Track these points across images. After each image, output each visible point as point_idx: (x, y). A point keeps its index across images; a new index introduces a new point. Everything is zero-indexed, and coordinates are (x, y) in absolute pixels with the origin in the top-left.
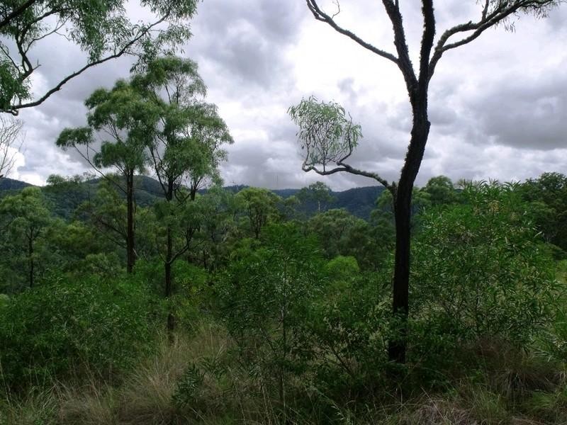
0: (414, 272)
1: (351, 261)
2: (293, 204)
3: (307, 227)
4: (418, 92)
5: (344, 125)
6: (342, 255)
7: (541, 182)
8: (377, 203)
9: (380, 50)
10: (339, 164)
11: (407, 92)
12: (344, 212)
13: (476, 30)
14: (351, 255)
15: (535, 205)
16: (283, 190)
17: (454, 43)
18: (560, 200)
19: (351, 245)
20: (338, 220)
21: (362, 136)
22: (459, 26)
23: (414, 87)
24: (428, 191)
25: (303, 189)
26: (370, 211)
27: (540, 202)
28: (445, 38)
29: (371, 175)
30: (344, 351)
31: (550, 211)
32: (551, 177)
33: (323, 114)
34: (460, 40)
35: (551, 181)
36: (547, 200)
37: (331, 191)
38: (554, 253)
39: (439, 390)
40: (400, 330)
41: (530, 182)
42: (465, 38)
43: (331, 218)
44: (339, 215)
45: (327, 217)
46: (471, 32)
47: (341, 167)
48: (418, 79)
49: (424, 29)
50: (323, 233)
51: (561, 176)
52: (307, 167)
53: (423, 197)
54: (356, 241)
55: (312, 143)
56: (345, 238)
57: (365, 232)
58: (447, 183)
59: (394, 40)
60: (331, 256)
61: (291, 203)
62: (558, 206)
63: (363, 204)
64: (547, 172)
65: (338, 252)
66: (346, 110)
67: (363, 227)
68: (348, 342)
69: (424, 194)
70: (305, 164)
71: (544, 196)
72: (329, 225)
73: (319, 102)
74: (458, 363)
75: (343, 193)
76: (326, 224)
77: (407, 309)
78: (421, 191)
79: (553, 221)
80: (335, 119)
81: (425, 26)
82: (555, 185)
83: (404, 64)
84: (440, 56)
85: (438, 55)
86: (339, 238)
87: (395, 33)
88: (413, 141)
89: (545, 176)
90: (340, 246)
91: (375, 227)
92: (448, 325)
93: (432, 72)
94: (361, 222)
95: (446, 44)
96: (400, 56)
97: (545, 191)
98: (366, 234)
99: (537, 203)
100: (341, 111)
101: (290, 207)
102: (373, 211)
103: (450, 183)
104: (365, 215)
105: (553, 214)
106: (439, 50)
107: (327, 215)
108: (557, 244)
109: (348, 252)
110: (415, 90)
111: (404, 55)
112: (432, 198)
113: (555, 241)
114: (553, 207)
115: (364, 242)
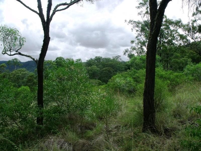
0: (45, 92)
1: (27, 88)
2: (4, 67)
3: (10, 75)
5: (18, 37)
6: (24, 86)
7: (95, 59)
9: (32, 9)
10: (16, 52)
11: (42, 26)
12: (24, 70)
13: (67, 6)
15: (93, 67)
17: (60, 9)
18: (101, 65)
19: (27, 82)
20: (22, 72)
21: (25, 41)
22: (62, 3)
23: (44, 24)
24: (55, 62)
25: (9, 61)
27: (95, 66)
28: (57, 7)
29: (29, 56)
31: (98, 69)
33: (10, 32)
34: (62, 9)
35: (98, 59)
36: (97, 65)
37: (20, 61)
38: (99, 83)
39: (54, 133)
40: (40, 113)
41: (91, 59)
42: (64, 8)
43: (19, 72)
44: (22, 71)
45: (18, 72)
46: (66, 6)
47: (17, 53)
48: (46, 21)
49: (48, 3)
50: (16, 78)
51: (101, 57)
52: (4, 53)
53: (53, 64)
54: (30, 80)
55: (5, 43)
56: (25, 80)
57: (33, 77)
58: (63, 59)
59: (37, 6)
60: (20, 86)
61: (3, 66)
62: (101, 67)
64: (97, 56)
65: (22, 85)
66: (19, 31)
67: (32, 75)
70: (3, 51)
71: (96, 64)
72: (19, 75)
73: (8, 28)
74: (61, 123)
75: (25, 62)
76: (17, 74)
78: (53, 62)
79: (99, 72)
80: (15, 34)
81: (48, 2)
82: (99, 60)
83: (41, 16)
84: (55, 14)
85: (54, 13)
86: (23, 80)
87: (38, 3)
88: (44, 44)
89: (96, 57)
90: (23, 82)
92: (57, 110)
95: (57, 9)
96: (39, 12)
97: (96, 62)
98: (33, 78)
99: (94, 66)
100: (17, 32)
105: (99, 70)
106: (54, 11)
107: (18, 71)
108: (100, 80)
109: (27, 85)
110: (45, 25)
111: (41, 12)
112: (57, 64)
113: (100, 79)
114: (99, 68)
115: (33, 81)
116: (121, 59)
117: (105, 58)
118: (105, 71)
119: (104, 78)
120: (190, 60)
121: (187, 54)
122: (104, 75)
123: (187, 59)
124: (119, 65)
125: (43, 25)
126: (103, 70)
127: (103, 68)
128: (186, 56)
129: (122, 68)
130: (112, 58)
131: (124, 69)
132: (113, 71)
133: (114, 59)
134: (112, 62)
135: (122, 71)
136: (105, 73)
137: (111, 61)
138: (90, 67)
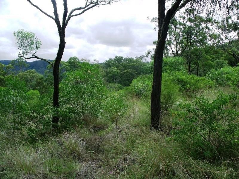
1: (36, 92)
4: (62, 32)
7: (115, 60)
8: (48, 68)
9: (48, 14)
10: (33, 55)
12: (34, 71)
13: (83, 10)
14: (37, 90)
15: (113, 69)
16: (3, 61)
17: (75, 15)
18: (122, 67)
19: (36, 85)
20: (31, 74)
24: (69, 63)
25: (13, 61)
26: (44, 71)
27: (114, 67)
28: (72, 12)
29: (44, 60)
30: (37, 122)
31: (118, 71)
32: (119, 57)
34: (77, 14)
35: (119, 59)
36: (117, 67)
37: (26, 61)
38: (119, 87)
41: (111, 59)
43: (27, 74)
44: (31, 72)
45: (26, 74)
48: (62, 27)
49: (64, 11)
51: (122, 57)
52: (20, 56)
54: (39, 84)
55: (22, 47)
56: (34, 82)
58: (77, 60)
59: (54, 12)
61: (9, 67)
62: (121, 69)
63: (41, 68)
65: (31, 88)
66: (35, 35)
67: (41, 77)
68: (38, 119)
69: (67, 64)
70: (19, 54)
71: (116, 65)
72: (27, 77)
73: (25, 31)
76: (25, 76)
77: (58, 106)
79: (119, 75)
82: (120, 61)
83: (57, 21)
85: (69, 19)
86: (31, 83)
87: (54, 9)
89: (116, 57)
90: (32, 86)
91: (47, 78)
93: (67, 25)
94: (41, 76)
95: (72, 14)
96: (55, 18)
97: (116, 63)
98: (43, 80)
101: (9, 69)
102: (46, 71)
103: (78, 60)
104: (42, 73)
106: (69, 17)
107: (26, 72)
108: (121, 84)
109: (35, 88)
110: (61, 30)
111: (57, 18)
112: (70, 66)
113: (120, 82)
114: (119, 69)
115: (43, 84)
116: (145, 60)
117: (127, 58)
118: (126, 74)
119: (125, 82)
120: (226, 62)
121: (224, 55)
122: (125, 78)
123: (223, 61)
124: (143, 67)
125: (59, 30)
126: (125, 73)
127: (124, 70)
128: (222, 58)
129: (147, 70)
130: (135, 59)
131: (148, 71)
132: (136, 74)
133: (137, 60)
134: (135, 64)
135: (146, 73)
136: (126, 75)
137: (134, 62)
138: (109, 69)
